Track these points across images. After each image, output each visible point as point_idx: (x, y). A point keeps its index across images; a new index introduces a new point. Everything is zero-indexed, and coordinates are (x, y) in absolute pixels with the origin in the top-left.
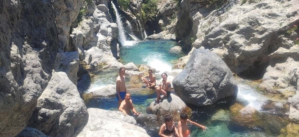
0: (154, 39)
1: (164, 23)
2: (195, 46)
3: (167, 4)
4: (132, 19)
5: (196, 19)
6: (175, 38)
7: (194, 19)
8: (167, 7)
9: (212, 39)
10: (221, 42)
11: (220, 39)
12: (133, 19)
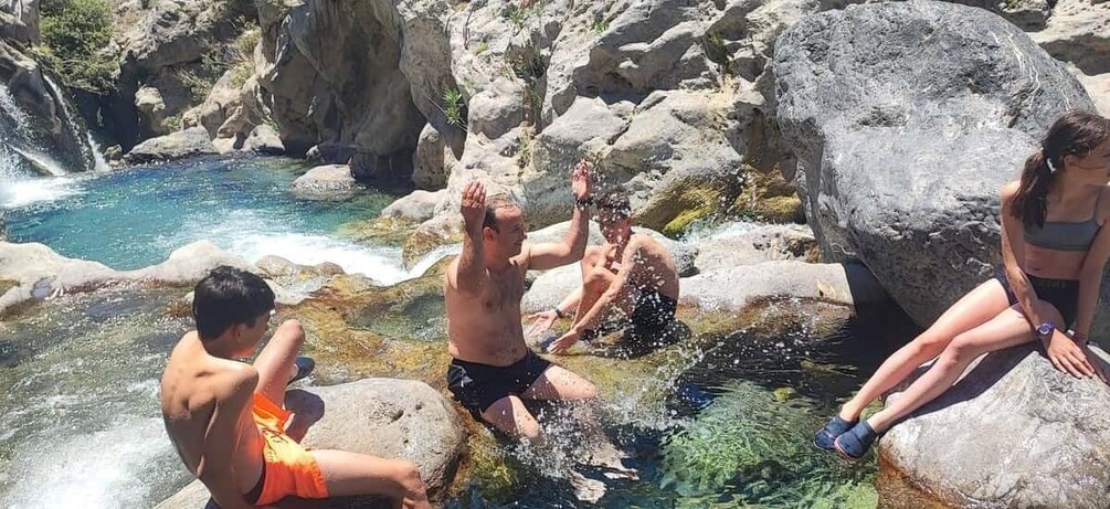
0: (166, 157)
1: (165, 102)
2: (480, 123)
3: (163, 16)
4: (15, 68)
5: (420, 15)
6: (279, 144)
7: (410, 16)
8: (167, 26)
9: (643, 46)
10: (692, 52)
11: (685, 41)
12: (19, 72)
